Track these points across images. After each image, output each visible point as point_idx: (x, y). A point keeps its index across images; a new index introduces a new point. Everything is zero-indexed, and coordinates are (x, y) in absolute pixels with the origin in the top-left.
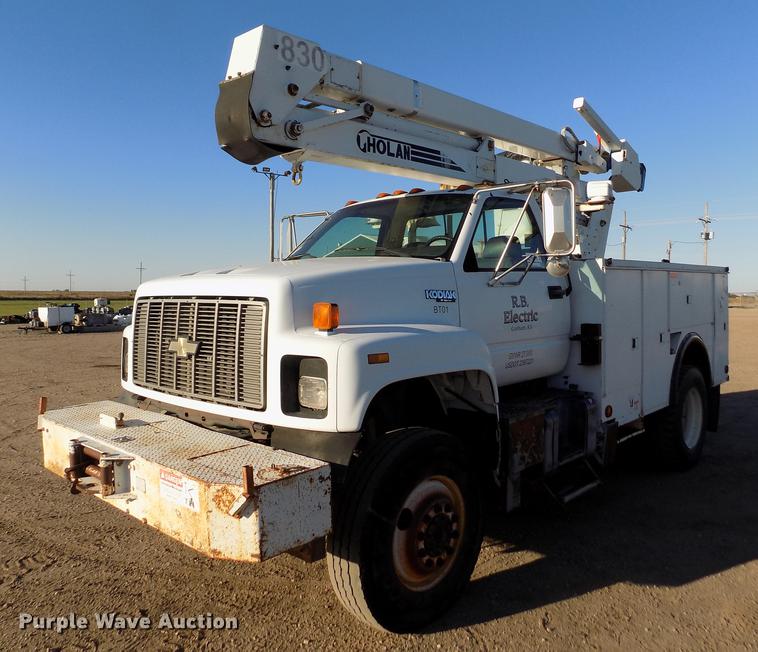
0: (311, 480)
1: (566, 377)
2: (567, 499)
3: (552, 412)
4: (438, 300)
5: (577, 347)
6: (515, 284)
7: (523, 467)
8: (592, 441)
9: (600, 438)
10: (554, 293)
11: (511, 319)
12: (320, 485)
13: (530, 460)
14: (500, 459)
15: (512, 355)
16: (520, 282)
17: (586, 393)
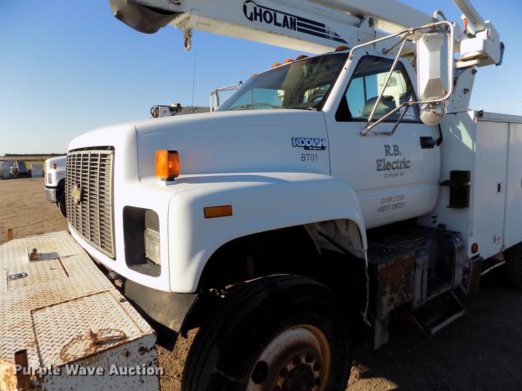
0: (127, 354)
1: (435, 217)
2: (435, 330)
3: (422, 253)
4: (306, 148)
5: (446, 192)
6: (388, 134)
7: (392, 307)
8: (458, 275)
9: (466, 271)
10: (426, 143)
11: (383, 167)
12: (140, 357)
13: (399, 301)
14: (368, 303)
15: (384, 200)
16: (393, 132)
17: (454, 233)
